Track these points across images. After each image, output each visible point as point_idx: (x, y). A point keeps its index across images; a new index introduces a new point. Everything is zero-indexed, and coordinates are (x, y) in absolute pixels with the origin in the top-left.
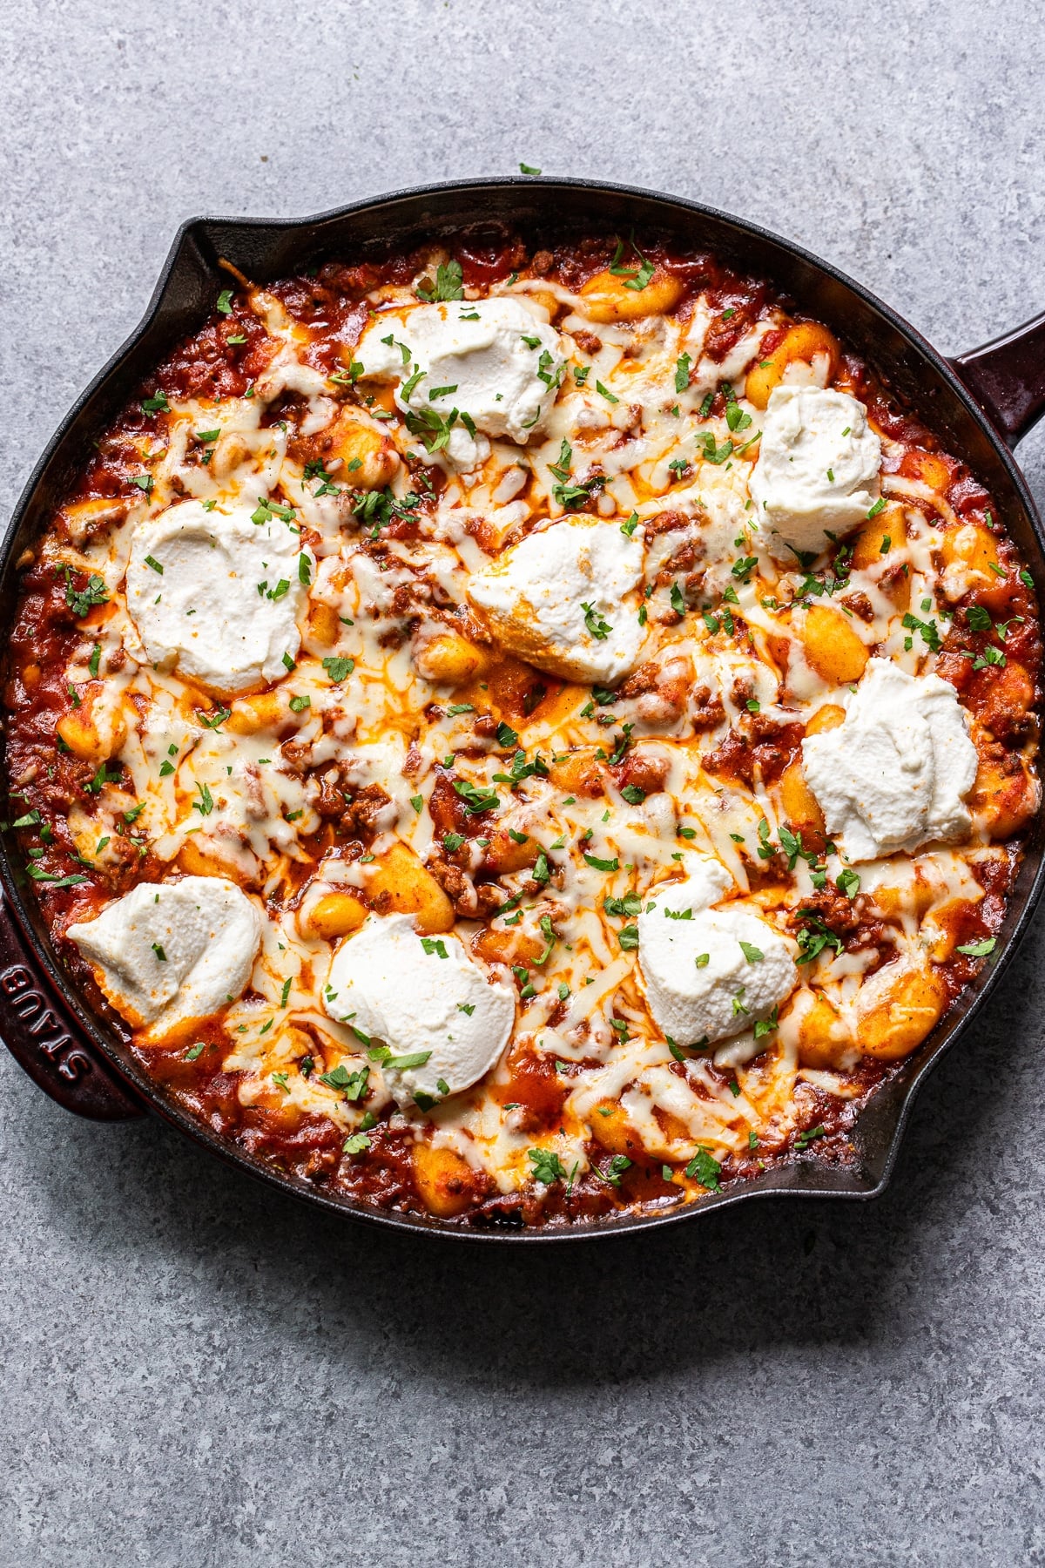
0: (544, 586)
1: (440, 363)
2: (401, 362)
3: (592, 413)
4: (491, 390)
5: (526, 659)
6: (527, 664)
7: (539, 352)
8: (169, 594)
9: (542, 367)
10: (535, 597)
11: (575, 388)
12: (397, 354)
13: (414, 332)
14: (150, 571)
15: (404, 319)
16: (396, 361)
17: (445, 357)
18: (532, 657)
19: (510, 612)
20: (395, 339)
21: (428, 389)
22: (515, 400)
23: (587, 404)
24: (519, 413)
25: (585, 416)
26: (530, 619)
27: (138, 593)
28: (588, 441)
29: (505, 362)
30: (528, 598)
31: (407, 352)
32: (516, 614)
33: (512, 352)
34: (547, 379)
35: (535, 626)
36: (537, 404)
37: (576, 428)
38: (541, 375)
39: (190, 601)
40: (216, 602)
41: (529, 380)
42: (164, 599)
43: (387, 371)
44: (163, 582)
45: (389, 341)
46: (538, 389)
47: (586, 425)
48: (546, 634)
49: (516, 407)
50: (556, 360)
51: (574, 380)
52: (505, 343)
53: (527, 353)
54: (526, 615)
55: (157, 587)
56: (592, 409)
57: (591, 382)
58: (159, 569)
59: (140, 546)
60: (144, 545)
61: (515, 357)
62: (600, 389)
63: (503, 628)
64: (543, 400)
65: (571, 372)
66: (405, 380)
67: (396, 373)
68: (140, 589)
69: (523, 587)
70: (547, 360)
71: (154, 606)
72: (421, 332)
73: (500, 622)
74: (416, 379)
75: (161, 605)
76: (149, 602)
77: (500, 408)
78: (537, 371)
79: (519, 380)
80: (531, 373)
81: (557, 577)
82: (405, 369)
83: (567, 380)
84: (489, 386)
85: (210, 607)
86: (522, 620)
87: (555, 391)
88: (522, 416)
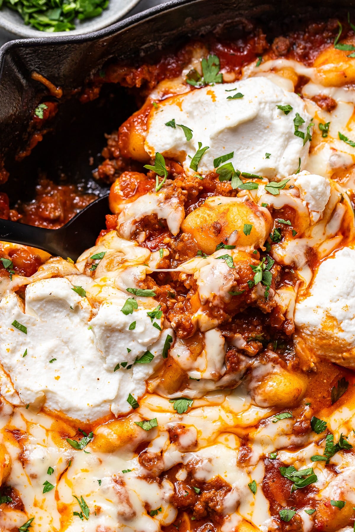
0: (343, 302)
1: (218, 138)
2: (185, 139)
3: (339, 156)
4: (260, 151)
5: (333, 360)
6: (334, 364)
7: (292, 116)
8: (33, 348)
9: (297, 127)
10: (337, 312)
11: (322, 139)
12: (180, 133)
13: (190, 114)
14: (17, 332)
15: (180, 105)
16: (181, 139)
17: (221, 132)
18: (339, 358)
19: (320, 327)
20: (177, 123)
21: (212, 159)
22: (280, 156)
23: (334, 149)
24: (285, 165)
25: (334, 159)
26: (336, 330)
27: (8, 350)
28: (341, 178)
29: (268, 127)
30: (332, 313)
31: (188, 132)
32: (325, 327)
33: (272, 118)
34: (302, 135)
35: (340, 335)
36: (298, 156)
37: (329, 169)
38: (297, 133)
39: (52, 352)
40: (73, 352)
41: (288, 139)
42: (30, 352)
43: (175, 148)
44: (28, 339)
45: (171, 124)
46: (297, 144)
47: (337, 166)
48: (349, 341)
49: (282, 161)
50: (306, 120)
51: (319, 132)
52: (266, 113)
53: (284, 118)
54: (332, 327)
55: (23, 344)
56: (339, 153)
57: (334, 132)
58: (24, 330)
59: (7, 314)
60: (10, 312)
61: (275, 122)
62: (342, 138)
63: (314, 339)
64: (301, 152)
65: (316, 128)
66: (191, 154)
67: (183, 148)
68: (10, 347)
69: (327, 305)
70: (299, 121)
71: (22, 359)
72: (195, 113)
73: (311, 335)
74: (201, 153)
75: (28, 357)
76: (18, 356)
77: (270, 164)
78: (293, 130)
79: (281, 140)
80: (289, 133)
81: (352, 294)
82: (189, 145)
83: (314, 133)
84: (258, 148)
85: (67, 355)
86: (330, 332)
87: (308, 144)
88: (288, 167)
